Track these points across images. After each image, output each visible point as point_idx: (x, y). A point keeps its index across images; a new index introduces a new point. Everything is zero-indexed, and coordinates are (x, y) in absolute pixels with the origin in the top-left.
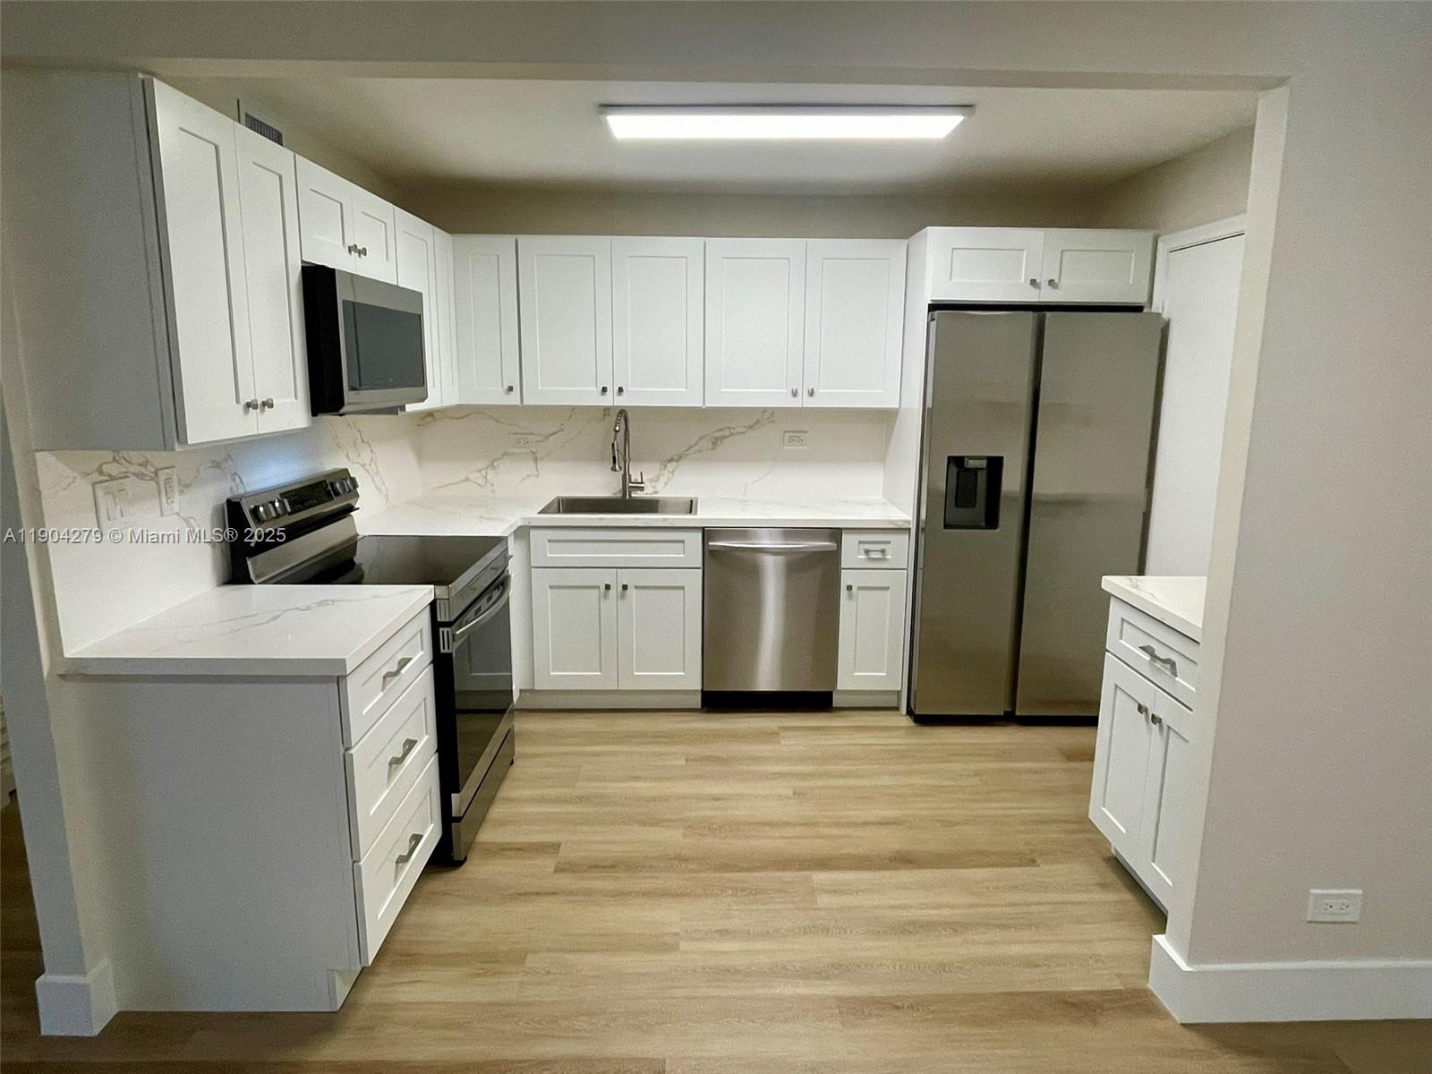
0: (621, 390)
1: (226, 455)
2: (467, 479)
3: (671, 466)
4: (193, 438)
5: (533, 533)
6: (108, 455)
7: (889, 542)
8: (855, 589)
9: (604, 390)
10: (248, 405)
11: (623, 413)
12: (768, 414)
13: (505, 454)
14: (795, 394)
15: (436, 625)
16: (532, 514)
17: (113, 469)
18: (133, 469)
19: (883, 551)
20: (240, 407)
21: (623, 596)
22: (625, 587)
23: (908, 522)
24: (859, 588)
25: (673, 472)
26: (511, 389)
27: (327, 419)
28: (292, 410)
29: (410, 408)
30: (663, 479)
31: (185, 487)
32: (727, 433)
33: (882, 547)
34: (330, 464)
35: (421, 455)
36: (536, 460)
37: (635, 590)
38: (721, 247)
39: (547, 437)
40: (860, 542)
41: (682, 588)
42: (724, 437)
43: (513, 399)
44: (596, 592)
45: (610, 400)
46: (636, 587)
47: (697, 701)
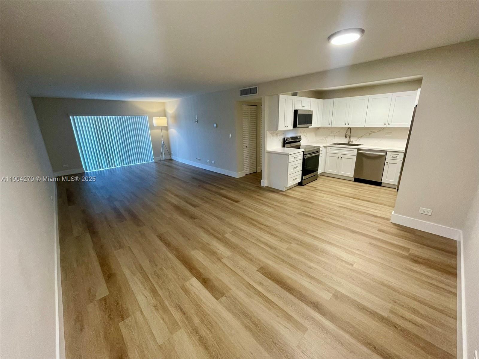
0: (349, 124)
1: (285, 132)
2: (323, 139)
3: (360, 138)
4: (279, 130)
5: (328, 147)
6: (272, 132)
7: (398, 155)
8: (388, 163)
9: (346, 124)
10: (286, 127)
11: (349, 128)
12: (382, 129)
13: (330, 135)
14: (385, 124)
15: (304, 155)
16: (328, 144)
17: (273, 133)
18: (275, 133)
19: (397, 156)
20: (284, 127)
21: (341, 159)
22: (342, 157)
23: (403, 151)
24: (390, 163)
25: (360, 139)
26: (330, 124)
27: (295, 128)
28: (291, 127)
29: (310, 127)
30: (358, 141)
31: (280, 136)
32: (372, 132)
33: (397, 155)
34: (299, 135)
35: (316, 135)
36: (334, 136)
37: (343, 158)
38: (372, 96)
39: (337, 132)
40: (391, 154)
41: (352, 159)
42: (371, 133)
43: (330, 126)
44: (337, 158)
45: (347, 126)
46: (344, 158)
47: (353, 179)
